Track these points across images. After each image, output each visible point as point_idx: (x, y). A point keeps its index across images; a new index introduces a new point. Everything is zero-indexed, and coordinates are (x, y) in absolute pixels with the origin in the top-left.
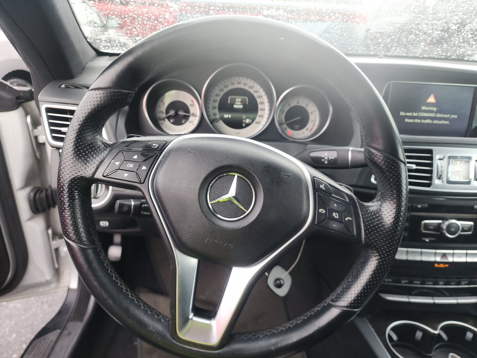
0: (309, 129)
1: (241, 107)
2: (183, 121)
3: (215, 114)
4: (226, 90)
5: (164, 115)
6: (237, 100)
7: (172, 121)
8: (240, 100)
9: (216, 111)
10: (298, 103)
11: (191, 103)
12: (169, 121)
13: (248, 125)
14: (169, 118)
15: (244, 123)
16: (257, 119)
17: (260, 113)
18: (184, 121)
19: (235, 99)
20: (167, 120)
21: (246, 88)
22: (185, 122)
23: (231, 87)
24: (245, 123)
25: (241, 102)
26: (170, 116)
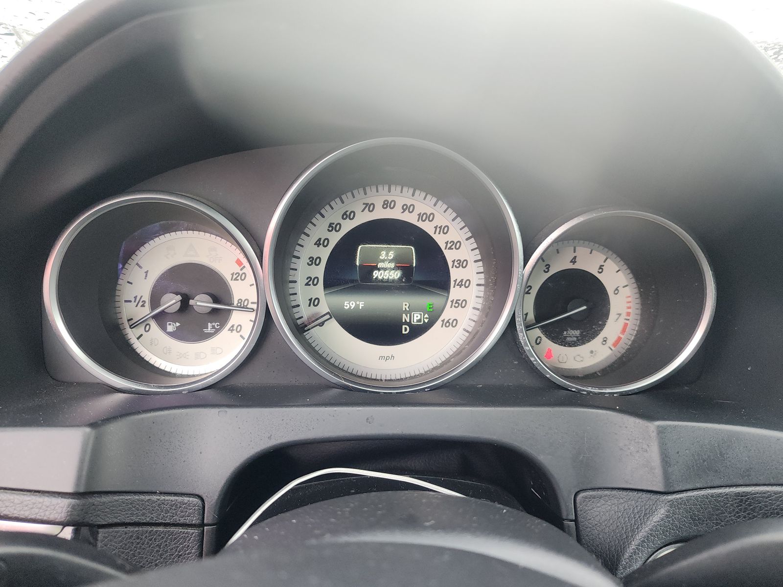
0: (610, 342)
1: (396, 275)
2: (209, 329)
3: (314, 302)
4: (348, 226)
5: (146, 311)
6: (383, 255)
7: (170, 328)
8: (391, 255)
9: (319, 291)
10: (574, 261)
11: (237, 269)
12: (163, 328)
13: (417, 331)
14: (161, 318)
15: (406, 323)
16: (449, 313)
17: (455, 293)
18: (213, 327)
19: (378, 251)
20: (153, 325)
21: (411, 218)
22: (217, 331)
23: (363, 218)
24: (409, 324)
25: (394, 260)
26: (163, 312)
